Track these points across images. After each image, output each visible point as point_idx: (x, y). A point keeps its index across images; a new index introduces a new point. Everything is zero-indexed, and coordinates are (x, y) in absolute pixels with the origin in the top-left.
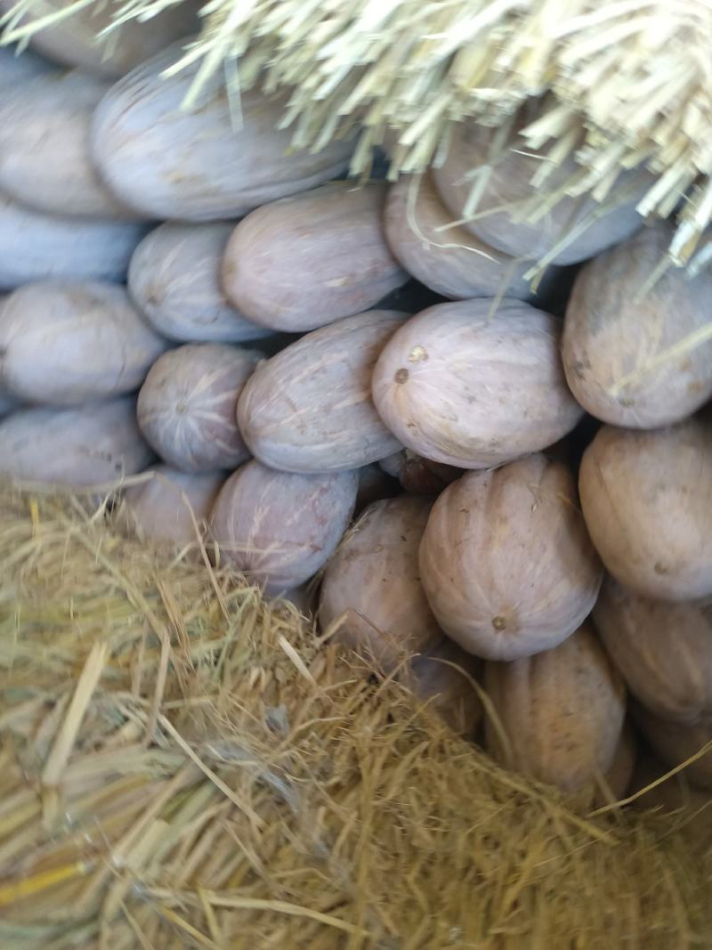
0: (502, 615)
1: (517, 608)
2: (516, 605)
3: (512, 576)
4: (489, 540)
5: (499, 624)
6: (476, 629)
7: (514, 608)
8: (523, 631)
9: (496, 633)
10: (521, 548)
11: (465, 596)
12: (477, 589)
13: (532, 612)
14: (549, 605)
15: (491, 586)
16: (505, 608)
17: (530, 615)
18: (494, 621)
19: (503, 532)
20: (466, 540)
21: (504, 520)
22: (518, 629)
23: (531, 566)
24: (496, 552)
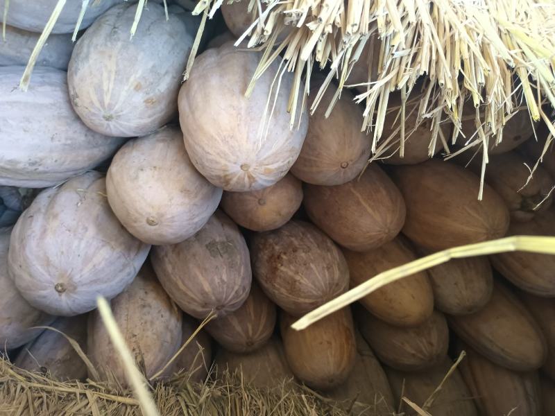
0: (61, 281)
1: (70, 274)
2: (69, 272)
3: (62, 253)
4: (44, 232)
5: (60, 288)
6: (45, 297)
7: (68, 274)
8: (80, 289)
9: (60, 295)
10: (68, 232)
11: (31, 276)
12: (38, 268)
13: (82, 274)
14: (94, 266)
15: (47, 263)
16: (62, 276)
17: (81, 277)
18: (56, 288)
19: (54, 224)
20: (29, 236)
21: (55, 216)
22: (75, 288)
23: (76, 243)
24: (50, 239)
